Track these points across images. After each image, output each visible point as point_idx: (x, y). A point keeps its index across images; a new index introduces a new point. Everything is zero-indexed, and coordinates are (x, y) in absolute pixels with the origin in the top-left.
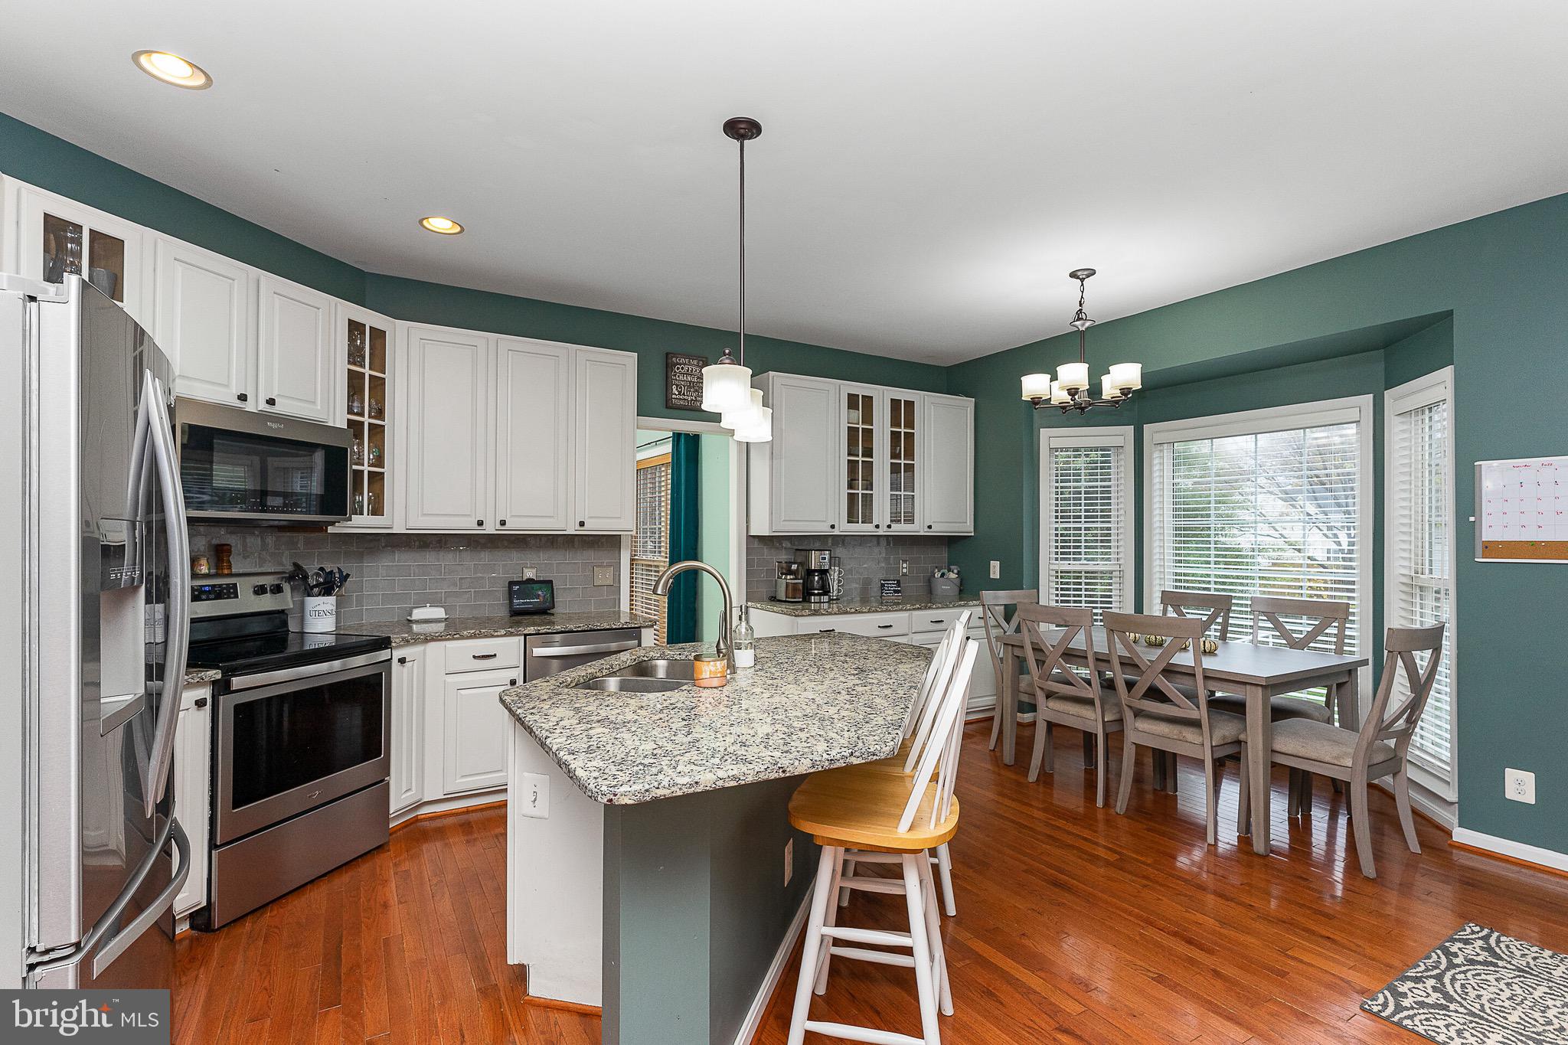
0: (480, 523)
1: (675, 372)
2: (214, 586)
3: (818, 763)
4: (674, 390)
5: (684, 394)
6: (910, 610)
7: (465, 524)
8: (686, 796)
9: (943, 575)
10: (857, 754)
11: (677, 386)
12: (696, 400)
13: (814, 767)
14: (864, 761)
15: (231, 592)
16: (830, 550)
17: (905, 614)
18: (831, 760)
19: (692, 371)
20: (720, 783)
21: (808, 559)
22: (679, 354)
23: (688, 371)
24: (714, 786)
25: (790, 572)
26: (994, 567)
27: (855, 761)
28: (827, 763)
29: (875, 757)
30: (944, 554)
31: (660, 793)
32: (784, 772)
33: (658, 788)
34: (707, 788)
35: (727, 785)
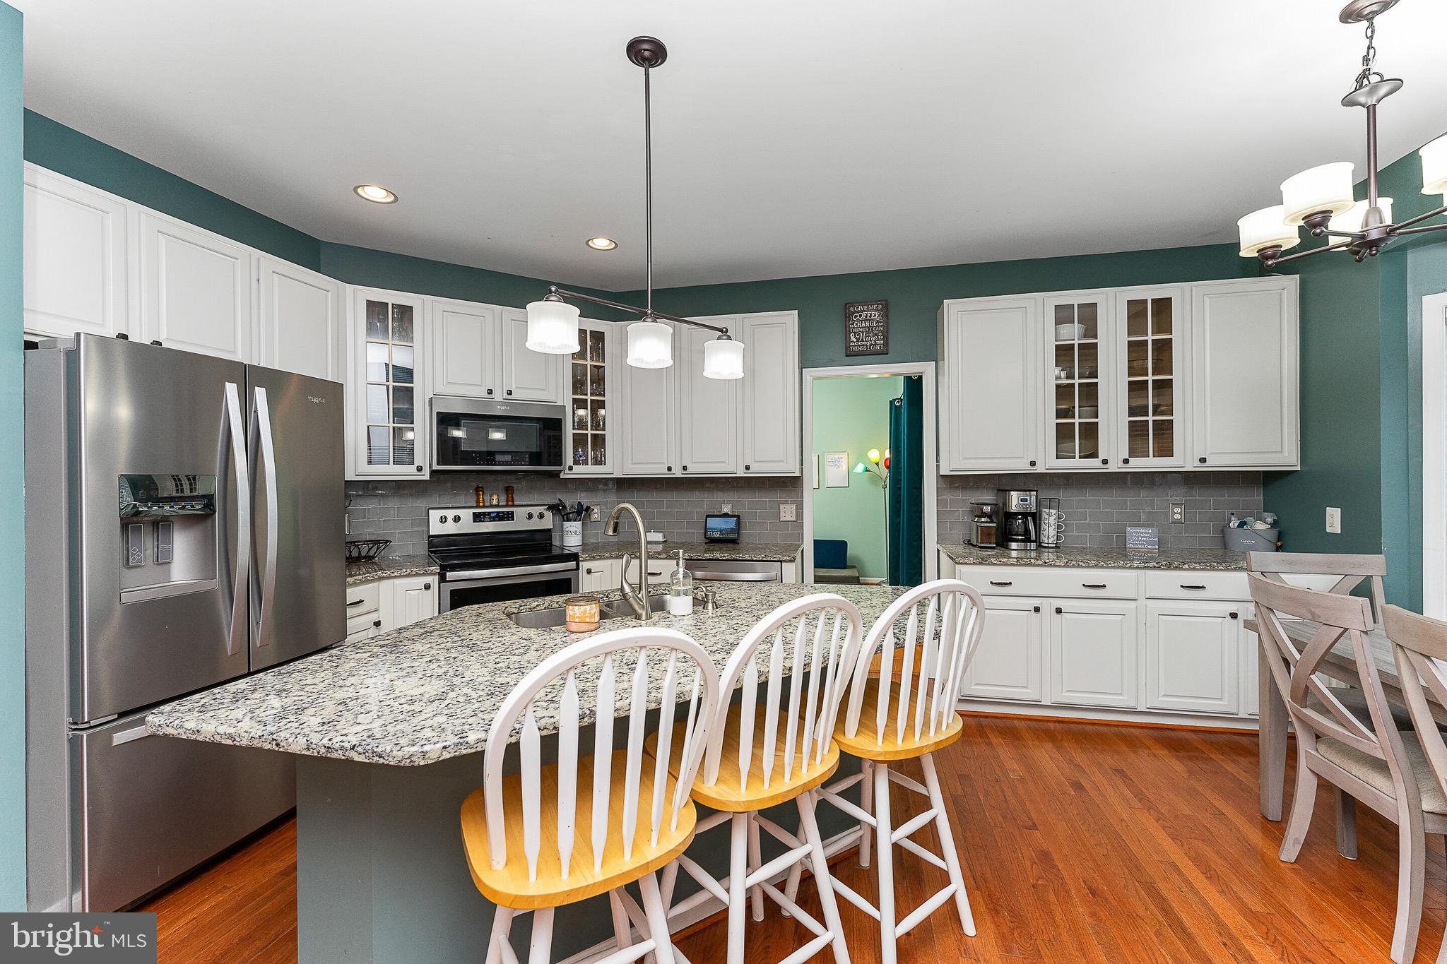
0: (669, 469)
1: (853, 320)
2: (498, 513)
3: (314, 746)
4: (852, 338)
5: (862, 340)
6: (1137, 568)
7: (658, 471)
8: (188, 741)
9: (1242, 525)
10: (360, 749)
11: (855, 333)
12: (876, 344)
13: (308, 749)
14: (367, 761)
15: (510, 516)
16: (1037, 491)
17: (1133, 573)
18: (328, 748)
19: (870, 317)
20: (218, 738)
21: (1006, 503)
22: (857, 303)
23: (866, 317)
24: (212, 739)
25: (984, 515)
26: (1332, 516)
27: (358, 758)
28: (323, 750)
29: (381, 761)
30: (1257, 496)
31: (170, 731)
32: (277, 745)
33: (168, 726)
34: (207, 740)
35: (223, 742)
